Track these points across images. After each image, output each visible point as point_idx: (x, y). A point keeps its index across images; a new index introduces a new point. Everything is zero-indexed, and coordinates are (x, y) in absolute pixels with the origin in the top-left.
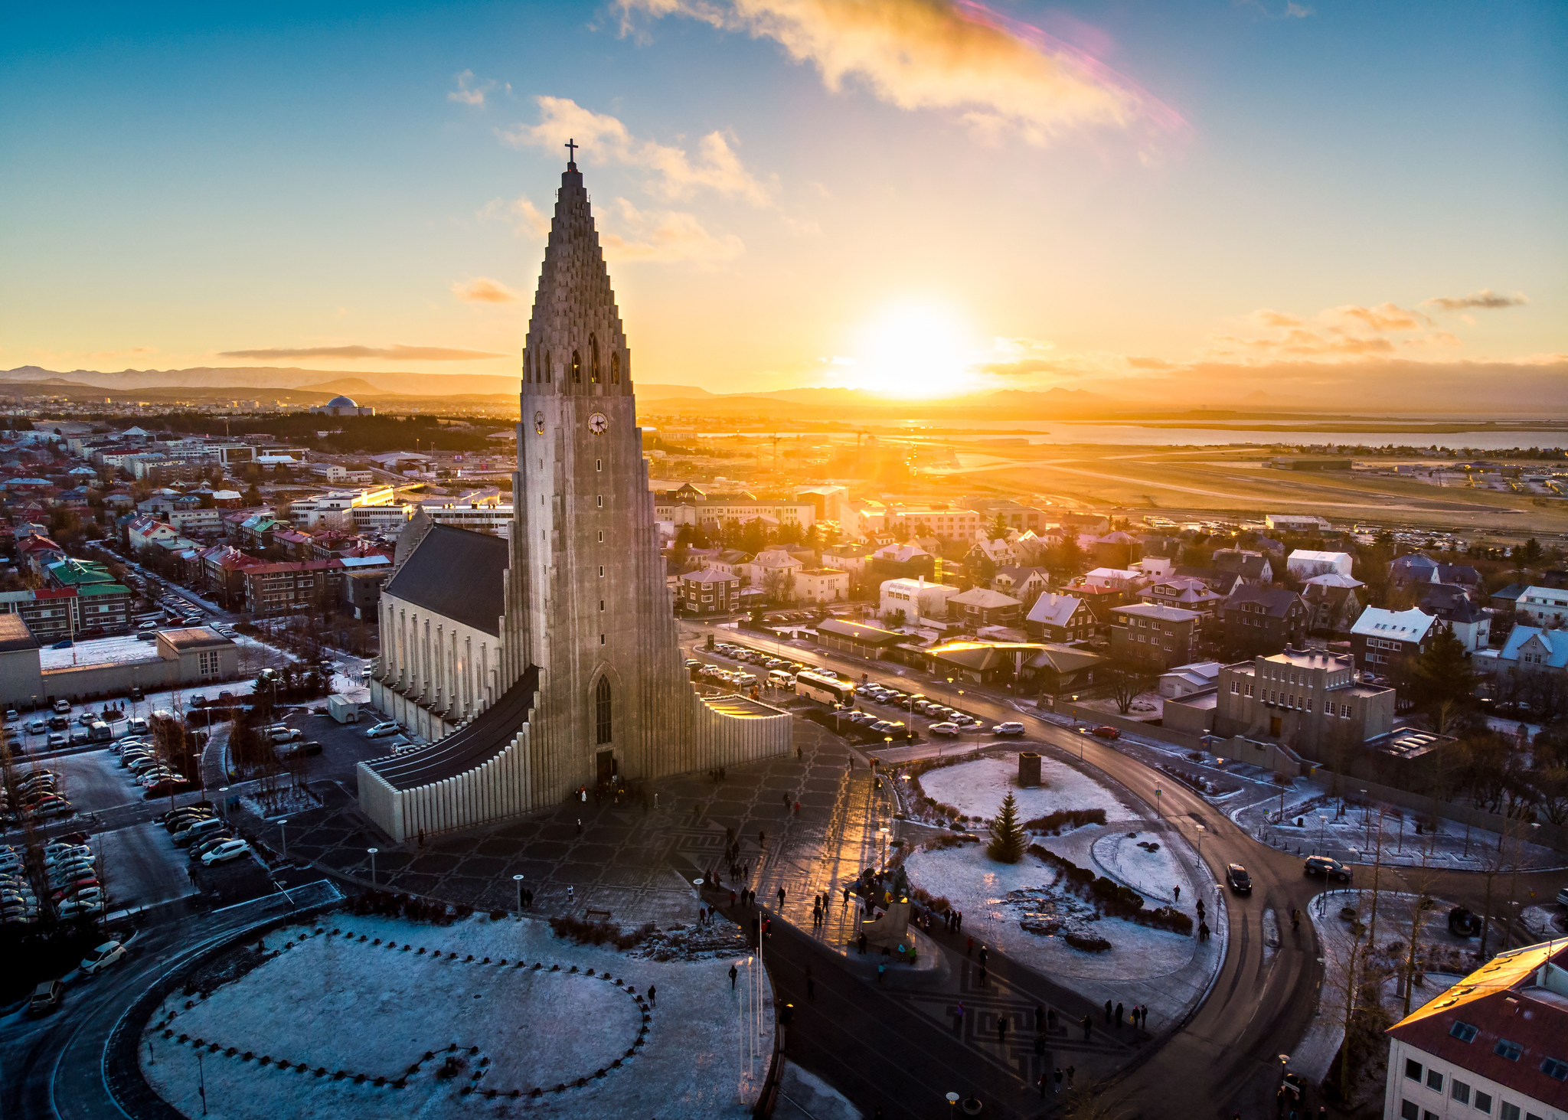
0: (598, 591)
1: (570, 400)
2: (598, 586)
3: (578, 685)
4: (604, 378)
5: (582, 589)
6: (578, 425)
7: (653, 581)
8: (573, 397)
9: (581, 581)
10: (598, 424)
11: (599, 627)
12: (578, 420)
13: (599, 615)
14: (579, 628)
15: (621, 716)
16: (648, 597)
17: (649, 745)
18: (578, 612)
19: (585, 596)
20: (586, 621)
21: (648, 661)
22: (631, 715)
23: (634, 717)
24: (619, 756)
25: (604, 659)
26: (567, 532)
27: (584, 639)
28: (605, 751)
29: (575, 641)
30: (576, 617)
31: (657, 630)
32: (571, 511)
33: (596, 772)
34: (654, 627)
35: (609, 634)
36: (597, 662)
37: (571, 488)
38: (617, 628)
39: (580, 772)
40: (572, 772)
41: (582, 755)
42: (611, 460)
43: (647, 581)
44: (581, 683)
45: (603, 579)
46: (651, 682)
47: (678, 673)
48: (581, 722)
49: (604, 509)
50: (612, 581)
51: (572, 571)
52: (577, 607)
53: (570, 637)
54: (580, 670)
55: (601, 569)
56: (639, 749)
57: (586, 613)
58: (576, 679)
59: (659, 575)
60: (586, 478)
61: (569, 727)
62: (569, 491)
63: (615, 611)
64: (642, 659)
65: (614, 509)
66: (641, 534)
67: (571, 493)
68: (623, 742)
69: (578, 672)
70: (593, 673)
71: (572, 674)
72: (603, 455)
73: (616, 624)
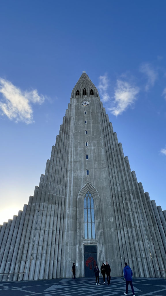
0: (85, 151)
2: (85, 150)
4: (88, 94)
5: (76, 150)
7: (111, 143)
8: (76, 98)
9: (76, 147)
10: (85, 103)
11: (85, 166)
12: (77, 103)
13: (85, 161)
14: (74, 166)
15: (100, 218)
16: (110, 152)
17: (124, 243)
18: (74, 159)
19: (78, 153)
20: (78, 163)
21: (115, 182)
22: (109, 220)
23: (111, 221)
24: (101, 250)
25: (88, 182)
26: (71, 131)
27: (77, 171)
28: (90, 245)
29: (71, 171)
30: (73, 161)
31: (116, 164)
32: (73, 125)
33: (83, 263)
34: (115, 163)
35: (92, 170)
36: (84, 183)
37: (74, 118)
38: (96, 167)
39: (70, 259)
40: (64, 258)
41: (72, 244)
42: (90, 111)
43: (109, 145)
44: (73, 193)
45: (87, 147)
46: (118, 195)
47: (134, 186)
48: (73, 219)
49: (87, 124)
50: (92, 148)
51: (72, 144)
52: (74, 157)
53: (69, 170)
54: (73, 187)
55: (87, 143)
56: (118, 247)
57: (78, 160)
58: (71, 192)
59: (113, 140)
60: (80, 116)
61: (62, 219)
62: (73, 119)
63: (94, 159)
64: (111, 182)
65: (92, 124)
66: (105, 129)
67: (73, 120)
68: (103, 238)
69: (72, 187)
70: (81, 188)
71: (68, 188)
72: (87, 110)
73: (95, 166)
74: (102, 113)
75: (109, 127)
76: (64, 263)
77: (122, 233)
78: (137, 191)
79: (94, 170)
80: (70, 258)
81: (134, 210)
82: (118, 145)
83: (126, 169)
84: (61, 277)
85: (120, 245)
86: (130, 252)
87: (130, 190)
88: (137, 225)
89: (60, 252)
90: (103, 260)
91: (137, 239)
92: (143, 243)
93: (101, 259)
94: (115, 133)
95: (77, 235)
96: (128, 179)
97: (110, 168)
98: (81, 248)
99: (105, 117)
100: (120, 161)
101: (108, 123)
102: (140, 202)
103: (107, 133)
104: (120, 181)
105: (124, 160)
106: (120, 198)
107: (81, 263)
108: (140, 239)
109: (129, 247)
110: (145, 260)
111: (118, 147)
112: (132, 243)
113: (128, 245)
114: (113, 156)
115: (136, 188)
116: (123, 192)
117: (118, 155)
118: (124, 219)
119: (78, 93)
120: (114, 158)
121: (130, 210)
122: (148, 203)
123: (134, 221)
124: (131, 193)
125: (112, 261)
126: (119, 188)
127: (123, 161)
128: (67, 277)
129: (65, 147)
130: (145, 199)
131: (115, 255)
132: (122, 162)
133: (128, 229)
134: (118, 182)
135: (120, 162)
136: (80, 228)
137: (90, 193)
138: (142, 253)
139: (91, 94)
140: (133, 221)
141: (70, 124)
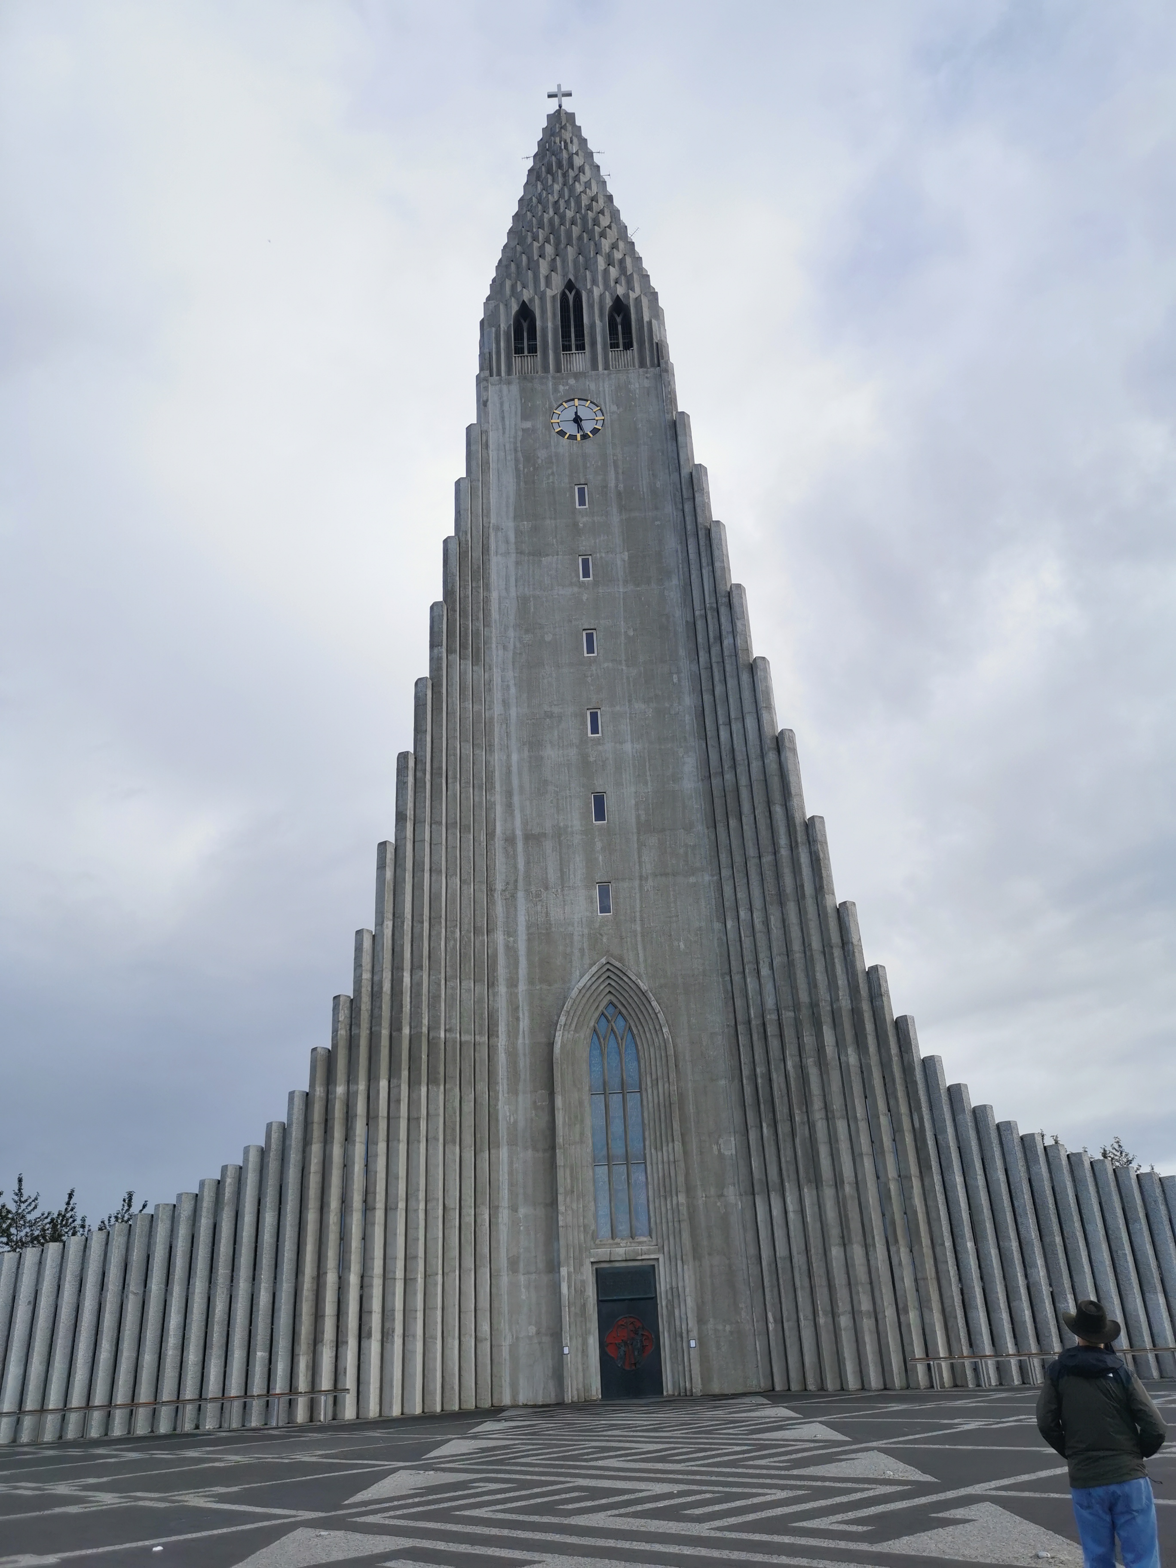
0: (586, 768)
1: (509, 383)
2: (584, 757)
3: (524, 1024)
4: (593, 344)
5: (536, 763)
6: (528, 425)
7: (736, 726)
8: (514, 377)
9: (534, 744)
10: (577, 420)
11: (590, 862)
12: (526, 416)
13: (588, 833)
14: (528, 863)
15: (673, 1141)
16: (729, 776)
17: (781, 1251)
18: (525, 823)
19: (546, 782)
20: (548, 845)
21: (748, 957)
22: (715, 1147)
23: (727, 1153)
24: (678, 1288)
25: (608, 953)
26: (494, 632)
27: (544, 895)
28: (624, 1264)
29: (513, 896)
30: (519, 833)
31: (760, 857)
32: (507, 589)
33: (593, 1342)
34: (752, 852)
35: (626, 885)
36: (587, 961)
37: (507, 542)
38: (648, 868)
39: (533, 1330)
40: (504, 1326)
41: (541, 1265)
42: (612, 484)
43: (724, 734)
44: (532, 1019)
45: (598, 742)
46: (764, 1024)
47: (842, 981)
48: (535, 1149)
49: (596, 583)
50: (628, 747)
51: (506, 720)
52: (522, 810)
53: (499, 886)
54: (531, 981)
55: (594, 717)
56: (754, 1270)
57: (548, 825)
58: (518, 1007)
59: (748, 706)
60: (548, 522)
61: (482, 1151)
62: (503, 548)
63: (638, 822)
64: (732, 958)
65: (626, 582)
66: (700, 624)
67: (507, 553)
68: (686, 1235)
69: (522, 987)
70: (570, 989)
71: (502, 989)
72: (590, 477)
73: (645, 858)
74: (688, 507)
75: (723, 610)
76: (508, 1347)
77: (777, 1212)
78: (856, 1012)
79: (637, 883)
80: (530, 1324)
81: (837, 1104)
82: (774, 745)
83: (809, 889)
84: (496, 1403)
85: (764, 1263)
86: (808, 1290)
87: (825, 1008)
88: (845, 1175)
89: (484, 1303)
90: (684, 1327)
91: (843, 1237)
92: (867, 1254)
93: (678, 1323)
94: (759, 662)
95: (561, 1223)
96: (816, 944)
97: (725, 873)
98: (583, 1282)
99: (702, 534)
100: (783, 841)
101: (722, 589)
102: (869, 1067)
103: (715, 650)
104: (775, 951)
105: (801, 837)
106: (774, 1043)
107: (585, 1343)
108: (853, 1235)
109: (806, 1273)
110: (867, 1324)
111: (771, 756)
112: (821, 1251)
113: (799, 1260)
114: (746, 808)
115: (854, 990)
116: (788, 1015)
117: (769, 803)
118: (789, 1145)
119: (525, 325)
120: (747, 820)
121: (817, 1104)
122: (907, 1069)
123: (834, 1156)
124: (826, 1019)
125: (724, 1330)
126: (768, 987)
127: (796, 842)
128: (522, 1400)
129: (468, 749)
130: (894, 1050)
131: (742, 1305)
132: (793, 847)
133: (806, 1190)
134: (767, 960)
135: (779, 848)
136: (573, 1192)
137: (620, 1013)
138: (858, 1293)
139: (614, 345)
140: (829, 1158)
141: (487, 587)
